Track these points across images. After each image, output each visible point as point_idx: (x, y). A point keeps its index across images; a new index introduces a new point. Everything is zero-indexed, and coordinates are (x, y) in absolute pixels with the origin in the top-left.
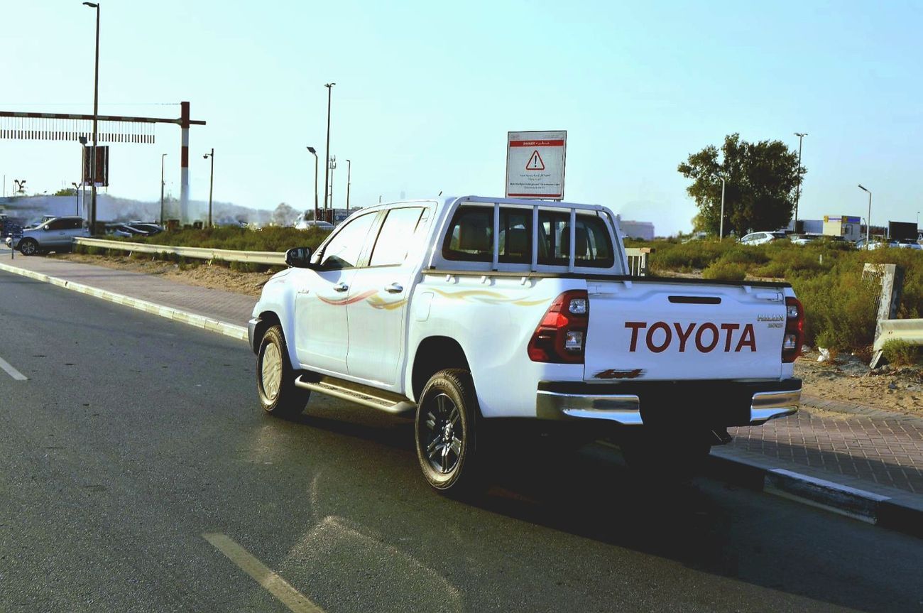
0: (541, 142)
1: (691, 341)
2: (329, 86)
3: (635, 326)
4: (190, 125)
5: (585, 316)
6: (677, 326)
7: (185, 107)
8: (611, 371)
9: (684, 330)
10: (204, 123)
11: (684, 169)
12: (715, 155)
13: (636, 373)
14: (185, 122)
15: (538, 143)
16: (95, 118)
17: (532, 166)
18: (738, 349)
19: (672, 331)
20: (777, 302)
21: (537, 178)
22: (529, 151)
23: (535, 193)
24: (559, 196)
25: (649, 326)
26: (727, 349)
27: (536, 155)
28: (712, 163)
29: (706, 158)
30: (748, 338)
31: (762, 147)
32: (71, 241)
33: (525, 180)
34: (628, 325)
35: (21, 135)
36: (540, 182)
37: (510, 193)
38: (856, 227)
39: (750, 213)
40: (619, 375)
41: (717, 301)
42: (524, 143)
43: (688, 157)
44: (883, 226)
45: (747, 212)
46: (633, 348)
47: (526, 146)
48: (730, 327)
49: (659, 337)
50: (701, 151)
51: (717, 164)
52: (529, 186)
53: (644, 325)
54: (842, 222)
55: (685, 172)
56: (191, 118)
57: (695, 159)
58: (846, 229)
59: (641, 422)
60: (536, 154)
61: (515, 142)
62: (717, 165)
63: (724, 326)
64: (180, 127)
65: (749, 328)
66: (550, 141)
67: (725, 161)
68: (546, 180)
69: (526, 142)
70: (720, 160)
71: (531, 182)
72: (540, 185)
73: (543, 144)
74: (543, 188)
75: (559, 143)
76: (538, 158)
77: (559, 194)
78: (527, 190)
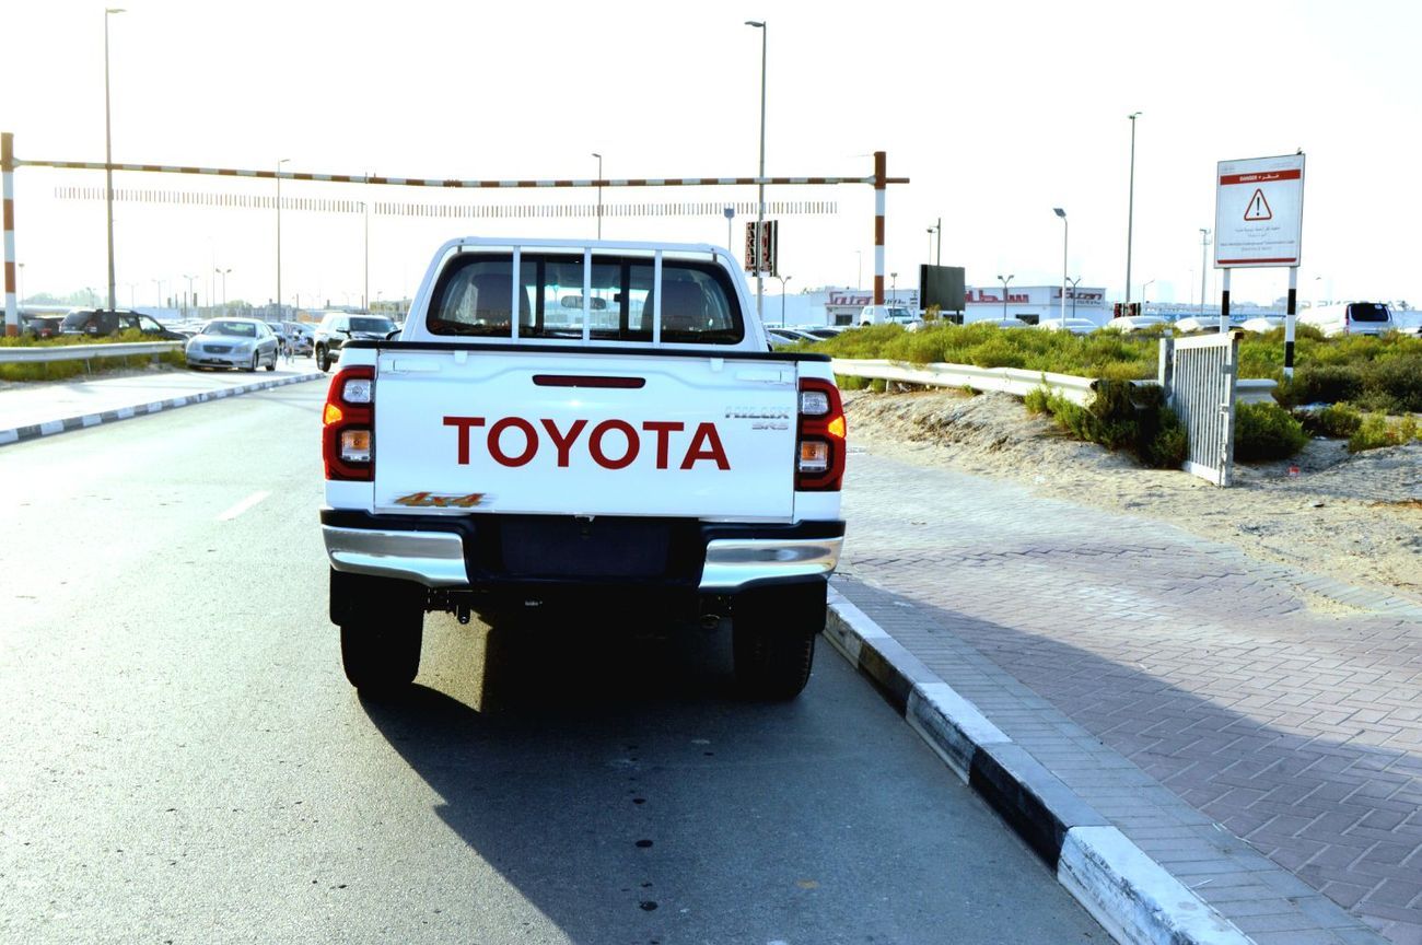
0: (1265, 174)
1: (580, 447)
2: (1133, 118)
3: (464, 424)
4: (888, 185)
5: (369, 407)
6: (549, 425)
7: (880, 158)
8: (422, 495)
9: (564, 433)
10: (906, 181)
13: (474, 498)
14: (880, 180)
15: (1262, 177)
17: (1252, 214)
18: (687, 464)
19: (538, 432)
20: (780, 386)
21: (1261, 233)
22: (1249, 189)
23: (1256, 257)
24: (1293, 260)
25: (489, 424)
26: (662, 462)
27: (1259, 197)
30: (706, 446)
33: (1244, 238)
34: (448, 421)
36: (1265, 239)
37: (1220, 259)
40: (438, 501)
41: (637, 383)
42: (1242, 179)
46: (464, 457)
47: (1243, 182)
48: (664, 429)
49: (513, 441)
52: (1248, 247)
53: (480, 422)
56: (889, 176)
59: (464, 578)
60: (1259, 195)
61: (1226, 180)
63: (648, 426)
64: (873, 187)
65: (707, 429)
66: (1278, 173)
68: (1274, 236)
69: (1243, 176)
71: (1251, 240)
72: (1264, 245)
73: (1269, 177)
74: (1269, 248)
75: (1295, 174)
76: (1261, 200)
77: (1293, 257)
78: (1245, 252)
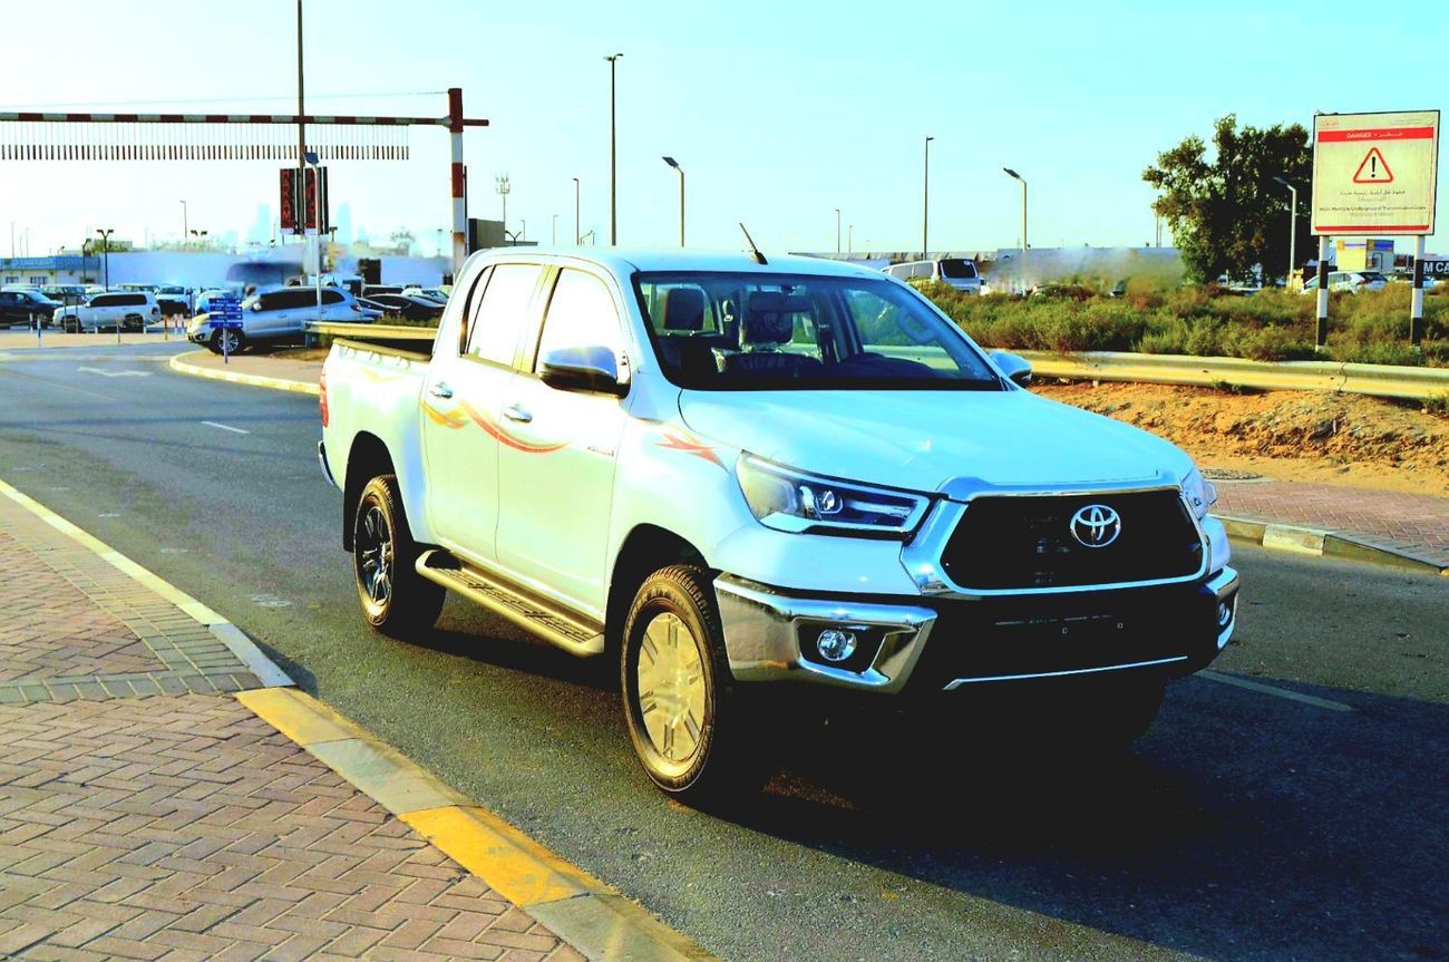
0: (1381, 132)
4: (465, 128)
7: (455, 96)
10: (485, 123)
11: (1154, 177)
12: (1200, 150)
14: (456, 122)
15: (1379, 134)
16: (302, 120)
17: (1366, 174)
21: (1379, 197)
22: (1361, 148)
23: (1371, 224)
24: (1426, 228)
27: (1374, 158)
28: (1197, 162)
29: (1186, 156)
31: (1273, 135)
32: (302, 328)
33: (1354, 201)
35: (159, 154)
36: (1383, 203)
38: (1388, 257)
39: (1263, 240)
42: (1351, 136)
43: (1158, 157)
44: (1405, 253)
45: (1258, 240)
47: (1353, 139)
50: (1178, 146)
51: (1205, 165)
52: (1358, 212)
54: (1367, 249)
55: (1154, 180)
56: (466, 116)
57: (1169, 161)
58: (1373, 259)
60: (1374, 154)
61: (1330, 134)
62: (1204, 167)
64: (448, 130)
66: (1402, 130)
67: (1219, 159)
68: (1398, 201)
69: (1351, 132)
70: (1211, 156)
71: (1363, 205)
72: (1382, 211)
73: (1389, 135)
74: (1392, 214)
75: (1426, 133)
76: (1378, 161)
77: (1425, 224)
78: (1354, 218)
